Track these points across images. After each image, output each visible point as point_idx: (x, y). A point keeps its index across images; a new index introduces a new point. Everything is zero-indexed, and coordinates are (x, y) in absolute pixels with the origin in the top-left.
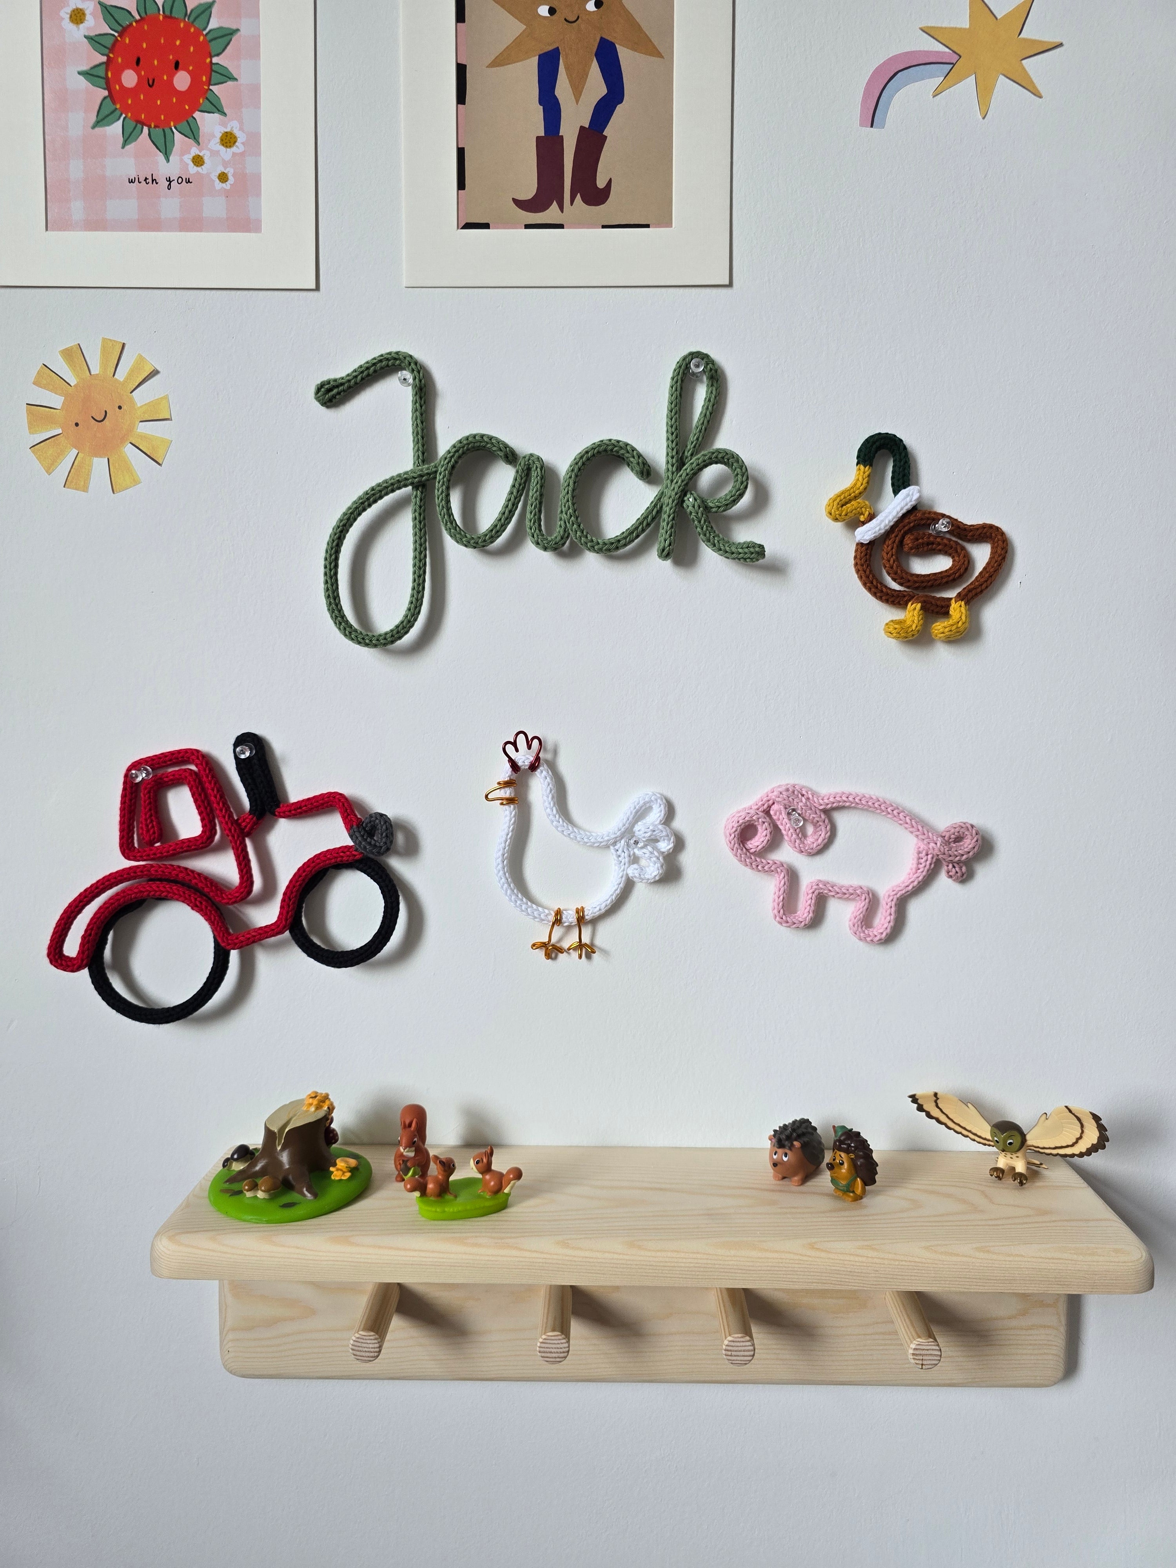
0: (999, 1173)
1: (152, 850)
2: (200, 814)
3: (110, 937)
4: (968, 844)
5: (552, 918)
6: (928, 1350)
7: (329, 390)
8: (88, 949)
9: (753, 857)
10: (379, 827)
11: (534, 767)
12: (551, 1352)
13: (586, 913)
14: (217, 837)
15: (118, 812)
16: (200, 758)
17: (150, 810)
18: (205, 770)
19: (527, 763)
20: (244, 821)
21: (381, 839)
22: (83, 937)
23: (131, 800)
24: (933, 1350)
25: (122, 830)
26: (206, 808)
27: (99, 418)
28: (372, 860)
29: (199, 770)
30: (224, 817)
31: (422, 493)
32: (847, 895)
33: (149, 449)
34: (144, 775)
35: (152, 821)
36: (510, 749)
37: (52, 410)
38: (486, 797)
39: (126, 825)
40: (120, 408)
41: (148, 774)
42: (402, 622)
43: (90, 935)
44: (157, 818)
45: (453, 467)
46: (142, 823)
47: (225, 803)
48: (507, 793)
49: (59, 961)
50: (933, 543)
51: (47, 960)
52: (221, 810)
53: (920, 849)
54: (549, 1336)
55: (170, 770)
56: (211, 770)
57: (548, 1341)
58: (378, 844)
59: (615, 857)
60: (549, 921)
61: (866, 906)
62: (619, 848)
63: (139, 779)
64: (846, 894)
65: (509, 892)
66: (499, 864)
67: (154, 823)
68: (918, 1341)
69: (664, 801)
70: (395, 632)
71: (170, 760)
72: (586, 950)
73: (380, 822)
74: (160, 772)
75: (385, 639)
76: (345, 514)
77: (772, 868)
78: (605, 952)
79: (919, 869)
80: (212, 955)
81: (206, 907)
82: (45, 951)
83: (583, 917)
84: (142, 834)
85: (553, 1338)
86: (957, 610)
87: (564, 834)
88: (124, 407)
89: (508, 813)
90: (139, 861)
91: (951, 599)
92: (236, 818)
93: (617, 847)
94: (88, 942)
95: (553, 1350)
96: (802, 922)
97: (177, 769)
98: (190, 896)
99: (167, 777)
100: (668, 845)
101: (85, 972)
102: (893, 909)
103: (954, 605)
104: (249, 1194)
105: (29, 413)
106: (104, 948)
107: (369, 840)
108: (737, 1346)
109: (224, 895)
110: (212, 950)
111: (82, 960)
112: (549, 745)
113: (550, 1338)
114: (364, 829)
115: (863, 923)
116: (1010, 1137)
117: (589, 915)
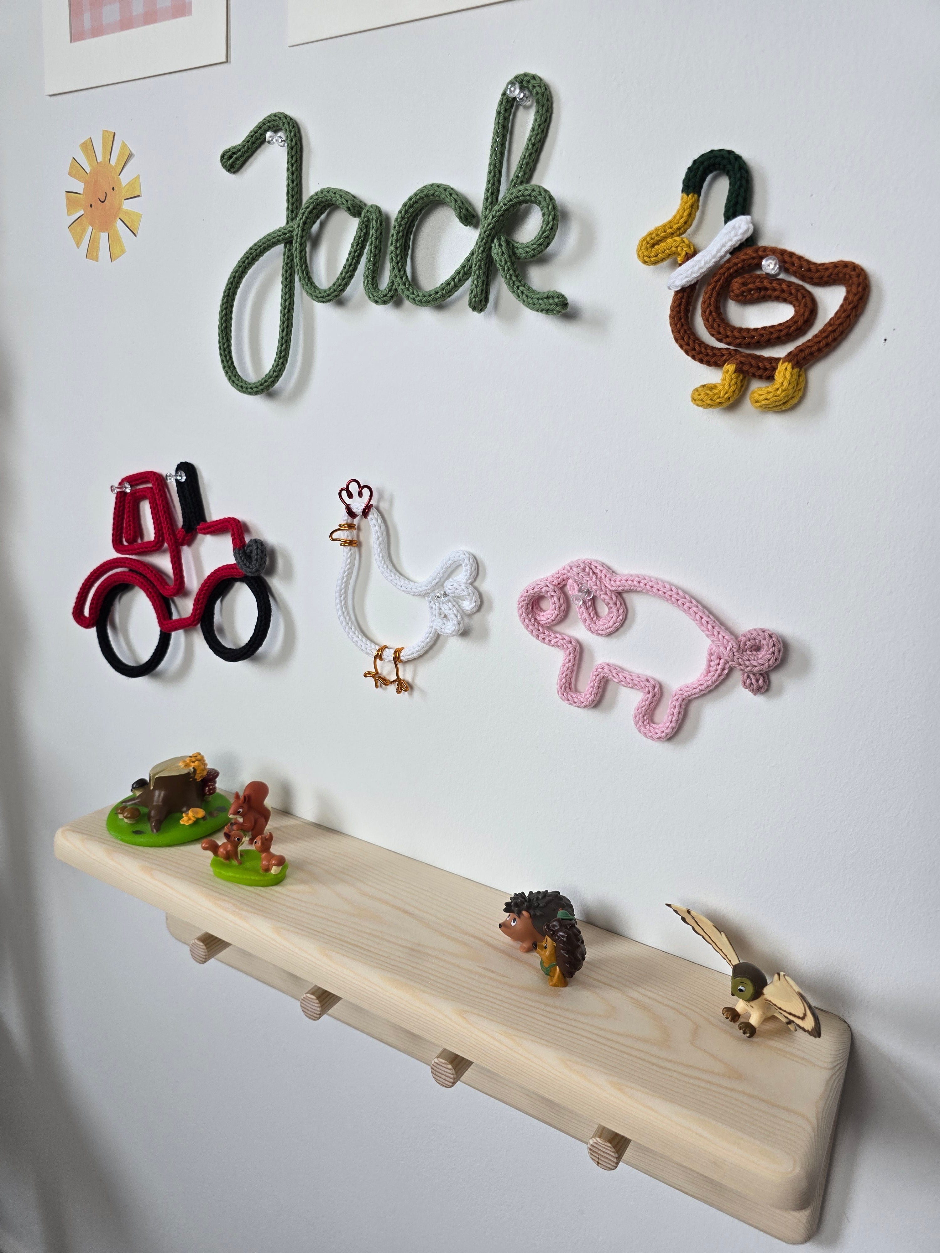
0: (733, 1015)
4: (764, 656)
6: (604, 1152)
7: (231, 157)
8: (96, 614)
9: (541, 629)
11: (365, 513)
12: (308, 1010)
13: (402, 654)
17: (132, 514)
19: (360, 509)
20: (179, 533)
22: (93, 605)
23: (119, 507)
24: (608, 1154)
26: (157, 520)
27: (103, 200)
29: (157, 488)
31: (289, 250)
32: (633, 683)
33: (129, 223)
34: (130, 489)
35: (130, 525)
36: (345, 495)
37: (79, 195)
38: (331, 535)
39: (115, 526)
40: (113, 189)
41: (132, 487)
42: (270, 372)
44: (135, 523)
45: (305, 223)
49: (80, 620)
50: (766, 289)
51: (73, 618)
53: (712, 651)
54: (307, 997)
55: (141, 487)
56: (163, 489)
57: (306, 1001)
59: (428, 608)
60: (373, 653)
61: (649, 700)
62: (431, 599)
63: (126, 491)
64: (629, 683)
65: (344, 623)
67: (131, 527)
68: (596, 1140)
69: (472, 561)
71: (140, 479)
72: (402, 686)
74: (138, 487)
75: (258, 387)
77: (559, 644)
78: (423, 692)
79: (710, 672)
81: (154, 596)
82: (72, 611)
83: (400, 656)
85: (310, 999)
86: (783, 373)
87: (387, 580)
88: (116, 189)
89: (347, 552)
90: (122, 554)
91: (778, 360)
92: (174, 529)
93: (429, 598)
94: (96, 609)
95: (309, 1009)
96: (583, 702)
97: (144, 486)
98: (145, 585)
99: (140, 493)
100: (471, 604)
101: (94, 629)
102: (676, 710)
103: (781, 367)
104: (120, 816)
105: (68, 199)
107: (245, 561)
108: (440, 1069)
109: (165, 589)
111: (93, 621)
112: (387, 495)
113: (307, 998)
114: (246, 550)
115: (645, 718)
116: (742, 983)
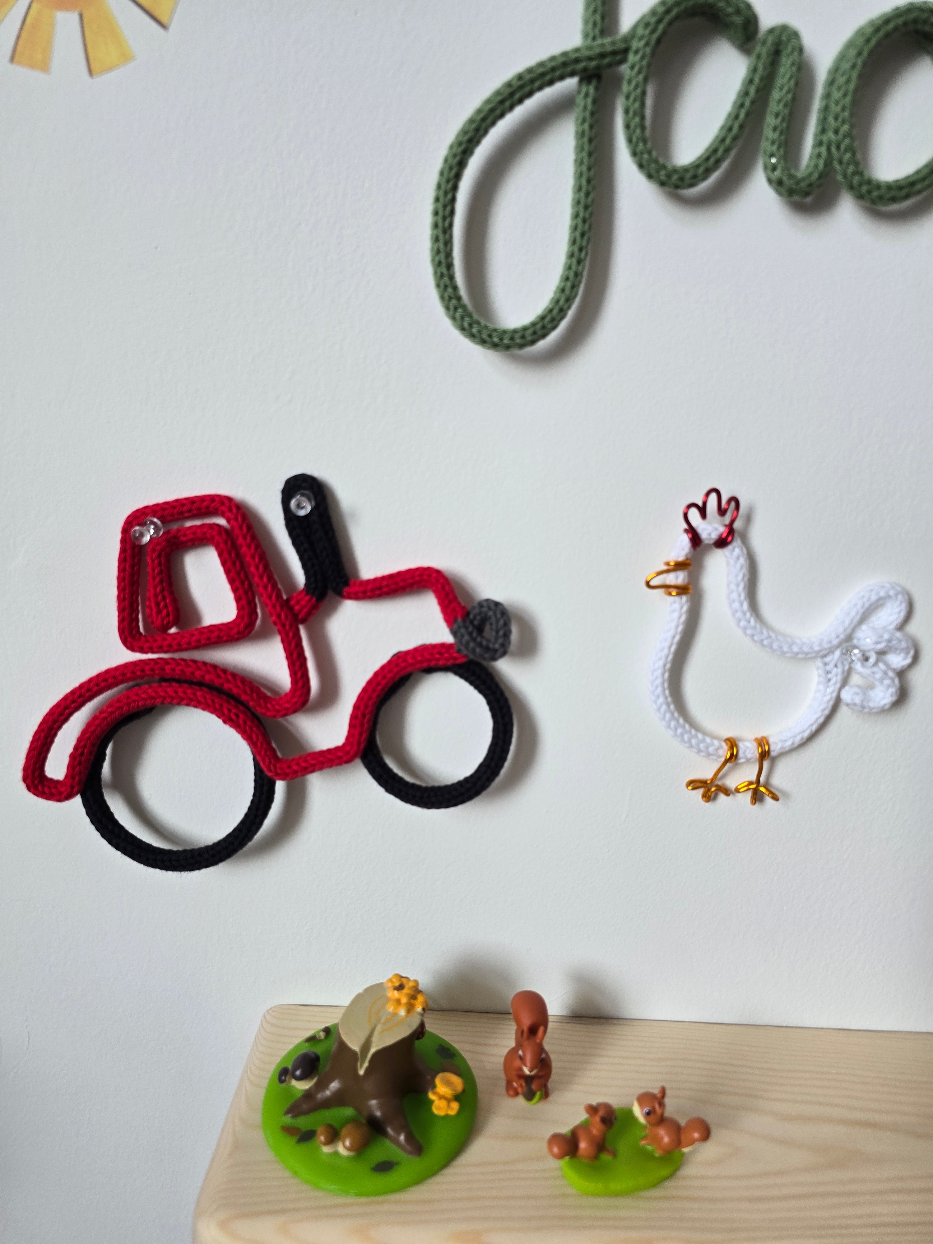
1: (165, 639)
2: (235, 590)
3: (108, 751)
5: (725, 752)
8: (80, 773)
10: (493, 620)
11: (722, 542)
13: (772, 748)
14: (258, 622)
15: (115, 583)
16: (234, 510)
17: (161, 582)
18: (241, 528)
19: (714, 536)
20: (298, 602)
21: (497, 639)
22: (72, 756)
23: (132, 567)
25: (121, 610)
26: (243, 583)
28: (478, 664)
29: (232, 527)
30: (270, 597)
31: (597, 89)
34: (152, 532)
35: (164, 598)
36: (694, 514)
38: (647, 582)
39: (127, 603)
41: (157, 529)
42: (551, 311)
43: (82, 754)
44: (172, 593)
45: (659, 41)
46: (149, 599)
47: (271, 578)
48: (678, 578)
49: (40, 788)
51: (23, 786)
52: (265, 587)
55: (189, 524)
56: (250, 527)
58: (491, 646)
59: (821, 672)
60: (719, 757)
62: (831, 661)
63: (146, 539)
65: (668, 716)
66: (656, 678)
67: (168, 601)
69: (906, 597)
70: (539, 326)
71: (190, 511)
73: (495, 614)
74: (175, 526)
75: (523, 337)
76: (471, 121)
80: (252, 784)
81: (245, 722)
82: (19, 774)
83: (768, 752)
84: (151, 615)
87: (753, 639)
89: (677, 606)
90: (146, 653)
92: (285, 597)
93: (827, 659)
94: (80, 763)
97: (198, 522)
98: (221, 705)
99: (185, 535)
100: (905, 659)
101: (78, 800)
104: (326, 1149)
106: (101, 767)
107: (479, 639)
109: (269, 706)
110: (252, 777)
111: (72, 787)
114: (472, 622)
117: (775, 749)
